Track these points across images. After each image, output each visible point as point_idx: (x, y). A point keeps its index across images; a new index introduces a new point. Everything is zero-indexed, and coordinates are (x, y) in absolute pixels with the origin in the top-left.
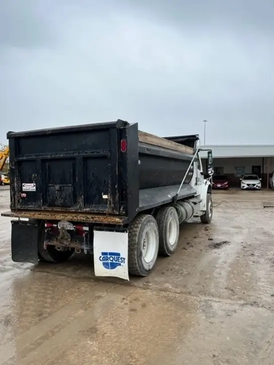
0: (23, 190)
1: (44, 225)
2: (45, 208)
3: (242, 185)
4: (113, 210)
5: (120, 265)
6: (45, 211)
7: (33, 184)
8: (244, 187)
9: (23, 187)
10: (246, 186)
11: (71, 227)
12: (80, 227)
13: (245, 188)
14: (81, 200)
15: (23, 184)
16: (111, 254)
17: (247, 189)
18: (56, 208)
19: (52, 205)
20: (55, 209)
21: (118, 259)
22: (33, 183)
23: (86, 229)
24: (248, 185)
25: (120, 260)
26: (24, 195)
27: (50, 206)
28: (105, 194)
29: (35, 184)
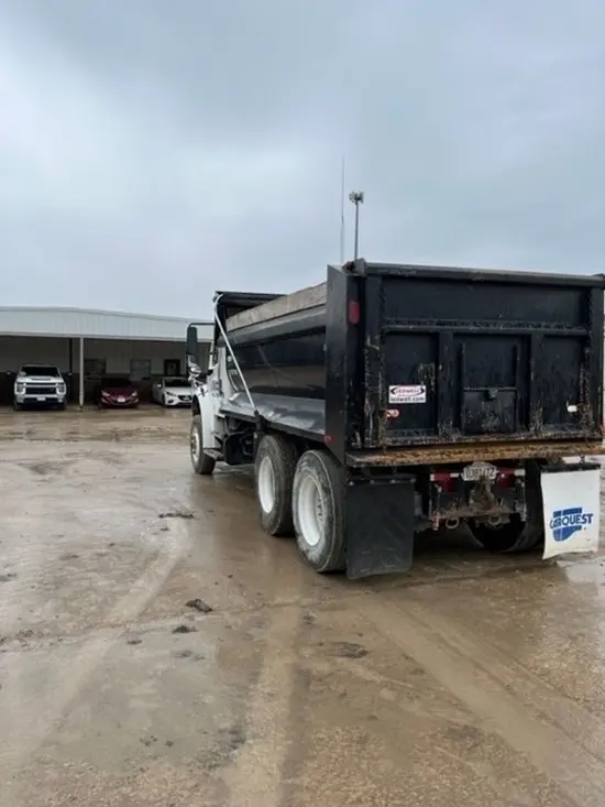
0: (391, 402)
1: (429, 478)
2: (459, 439)
3: (168, 398)
4: (592, 431)
5: (580, 528)
6: (459, 444)
7: (418, 387)
8: (171, 401)
9: (391, 395)
10: (177, 401)
11: (492, 474)
12: (510, 472)
13: (174, 404)
14: (537, 416)
15: (391, 388)
16: (566, 512)
17: (179, 406)
18: (486, 436)
19: (474, 429)
20: (483, 439)
21: (577, 520)
22: (419, 384)
23: (520, 472)
24: (181, 397)
25: (582, 520)
26: (394, 413)
27: (468, 432)
28: (571, 404)
29: (424, 387)
